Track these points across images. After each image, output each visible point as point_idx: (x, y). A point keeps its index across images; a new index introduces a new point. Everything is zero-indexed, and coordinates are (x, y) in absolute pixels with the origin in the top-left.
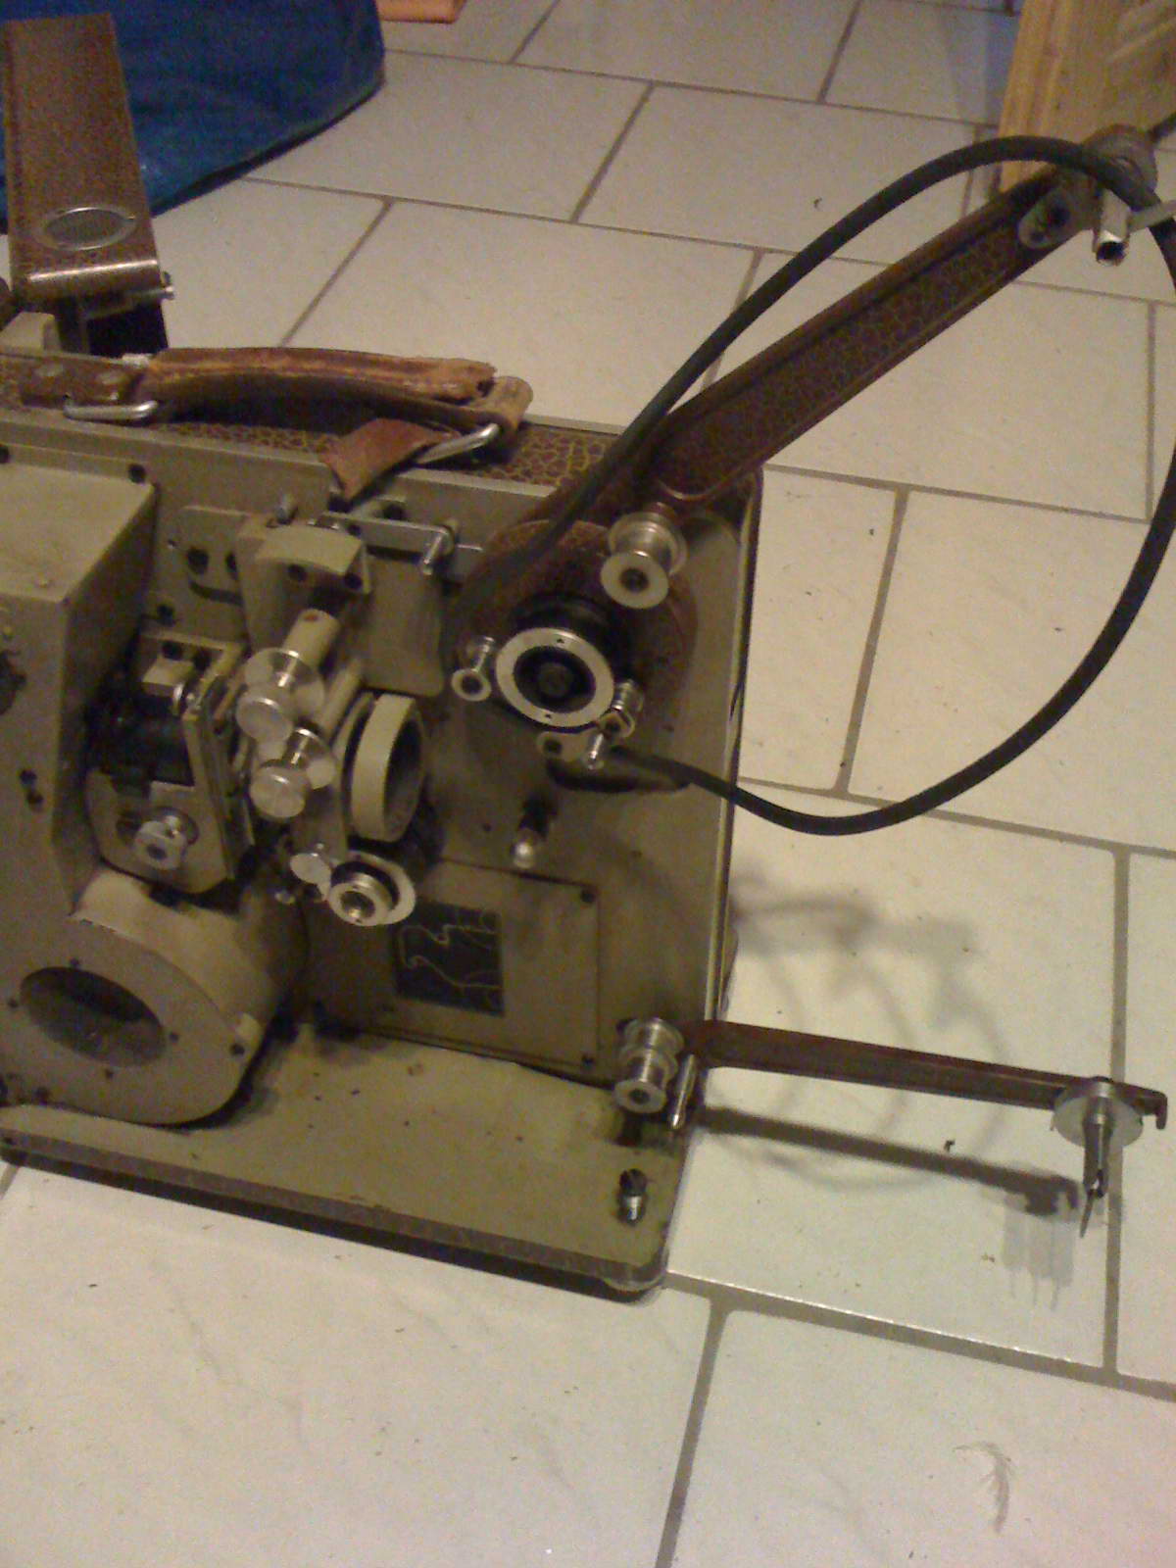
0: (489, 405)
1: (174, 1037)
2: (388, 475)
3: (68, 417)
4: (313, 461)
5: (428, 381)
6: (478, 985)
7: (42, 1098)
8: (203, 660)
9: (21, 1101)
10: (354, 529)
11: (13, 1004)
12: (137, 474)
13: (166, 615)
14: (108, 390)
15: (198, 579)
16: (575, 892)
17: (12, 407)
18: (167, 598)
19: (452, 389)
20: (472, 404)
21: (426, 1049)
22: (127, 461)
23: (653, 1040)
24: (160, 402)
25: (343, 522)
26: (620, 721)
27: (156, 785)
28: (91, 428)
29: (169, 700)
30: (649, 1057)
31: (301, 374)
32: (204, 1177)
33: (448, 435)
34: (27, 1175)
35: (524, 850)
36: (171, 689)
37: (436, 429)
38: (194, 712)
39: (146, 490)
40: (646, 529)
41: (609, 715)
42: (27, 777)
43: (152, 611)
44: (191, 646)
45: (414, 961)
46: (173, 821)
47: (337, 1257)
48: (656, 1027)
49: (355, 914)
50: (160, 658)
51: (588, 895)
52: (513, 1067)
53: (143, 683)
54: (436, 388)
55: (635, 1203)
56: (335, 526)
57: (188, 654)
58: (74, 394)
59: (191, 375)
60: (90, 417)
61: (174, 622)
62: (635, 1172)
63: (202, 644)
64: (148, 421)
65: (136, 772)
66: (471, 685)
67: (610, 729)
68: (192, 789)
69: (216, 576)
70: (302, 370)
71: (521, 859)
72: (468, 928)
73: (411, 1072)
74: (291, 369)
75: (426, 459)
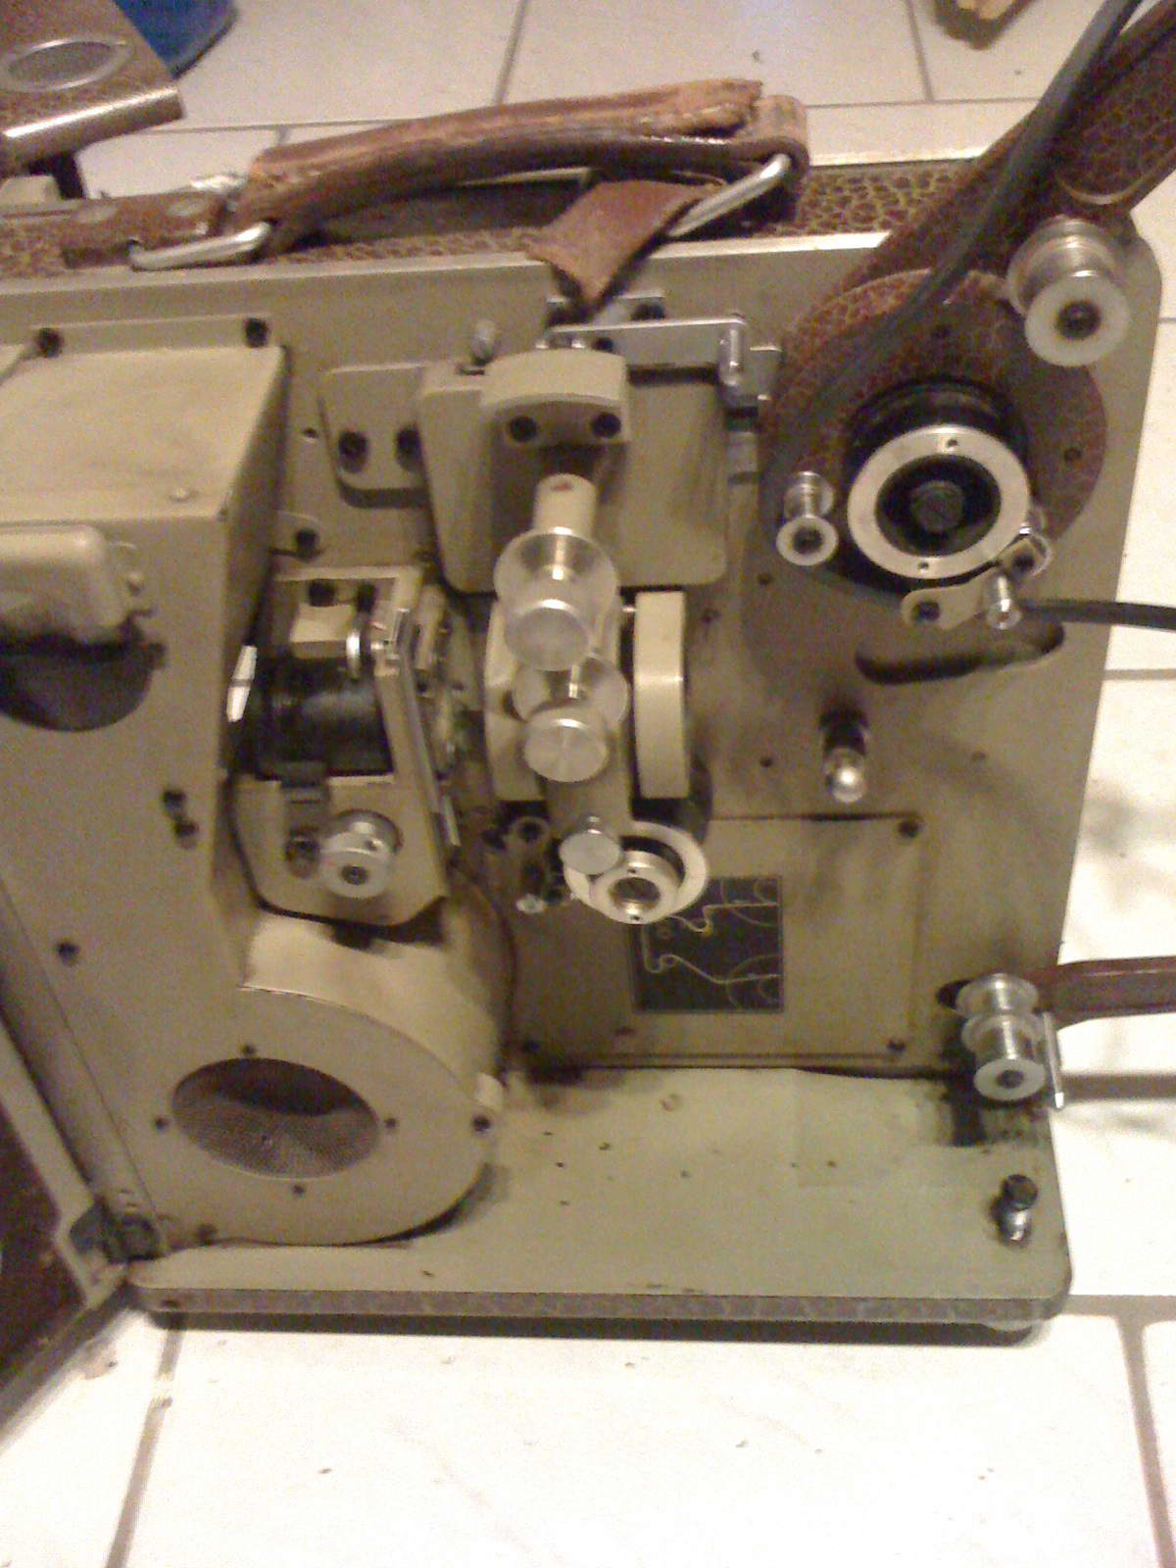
0: (763, 130)
1: (391, 1123)
2: (637, 259)
3: (137, 269)
4: (519, 261)
5: (677, 112)
6: (753, 977)
7: (206, 1237)
8: (366, 599)
9: (177, 1246)
10: (603, 344)
11: (160, 1124)
12: (256, 333)
13: (307, 544)
14: (191, 223)
15: (355, 480)
16: (890, 827)
17: (51, 275)
18: (306, 519)
19: (713, 113)
20: (741, 132)
21: (679, 1073)
22: (239, 317)
23: (1003, 1002)
24: (273, 222)
25: (585, 336)
26: (1034, 551)
27: (336, 782)
28: (181, 278)
29: (343, 660)
30: (1006, 1025)
31: (480, 139)
32: (445, 1298)
33: (709, 187)
34: (194, 1341)
35: (848, 777)
36: (343, 645)
37: (690, 182)
38: (390, 663)
39: (270, 358)
40: (1064, 247)
41: (1020, 544)
42: (173, 798)
43: (288, 543)
44: (347, 582)
45: (662, 964)
46: (363, 827)
47: (629, 1364)
48: (999, 985)
49: (632, 909)
50: (305, 608)
51: (909, 828)
52: (791, 1075)
53: (293, 644)
54: (689, 117)
55: (1020, 1219)
56: (578, 345)
57: (348, 593)
58: (143, 237)
59: (315, 173)
60: (171, 264)
61: (318, 553)
62: (1019, 1179)
63: (364, 577)
64: (257, 256)
65: (310, 768)
66: (807, 541)
67: (1021, 565)
68: (388, 778)
69: (383, 470)
70: (482, 132)
71: (845, 789)
72: (738, 903)
73: (666, 1106)
74: (464, 134)
75: (684, 228)
